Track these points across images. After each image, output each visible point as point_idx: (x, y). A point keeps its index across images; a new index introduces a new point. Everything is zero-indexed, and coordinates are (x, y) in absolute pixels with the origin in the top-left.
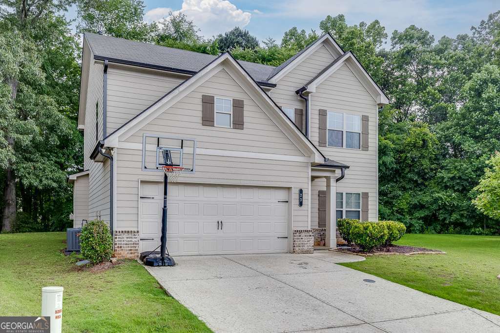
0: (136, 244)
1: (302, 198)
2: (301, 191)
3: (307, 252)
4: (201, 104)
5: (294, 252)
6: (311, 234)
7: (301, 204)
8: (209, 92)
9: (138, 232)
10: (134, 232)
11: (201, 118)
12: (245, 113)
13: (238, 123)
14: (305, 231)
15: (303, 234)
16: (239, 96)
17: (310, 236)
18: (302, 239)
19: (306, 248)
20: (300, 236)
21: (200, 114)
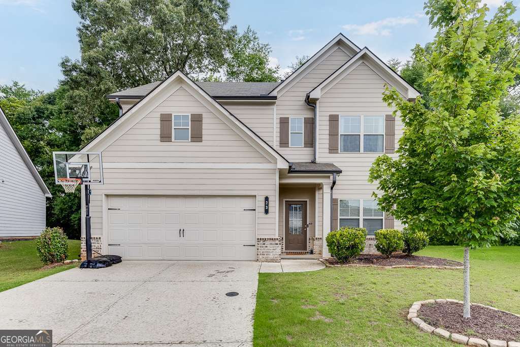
0: (98, 248)
1: (268, 205)
2: (267, 199)
3: (273, 261)
4: (160, 122)
5: (258, 260)
6: (277, 242)
7: (267, 212)
8: (166, 111)
9: (100, 238)
10: (97, 238)
11: (159, 136)
12: (204, 126)
13: (197, 137)
14: (270, 239)
15: (267, 243)
16: (197, 111)
17: (277, 244)
18: (266, 247)
19: (271, 256)
20: (264, 244)
21: (158, 132)
